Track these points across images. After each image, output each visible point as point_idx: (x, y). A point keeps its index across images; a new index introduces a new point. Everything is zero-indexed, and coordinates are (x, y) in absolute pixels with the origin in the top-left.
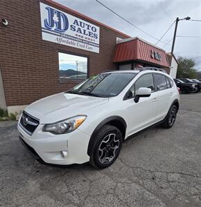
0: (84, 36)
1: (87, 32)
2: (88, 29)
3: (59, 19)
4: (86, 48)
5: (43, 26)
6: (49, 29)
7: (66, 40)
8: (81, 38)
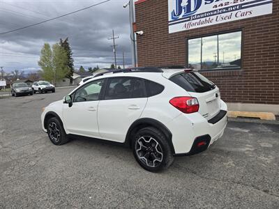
3: (189, 1)
4: (235, 16)
5: (170, 19)
6: (176, 19)
7: (199, 20)
8: (224, 7)
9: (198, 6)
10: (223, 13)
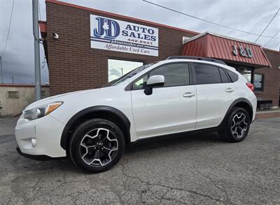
0: (139, 40)
1: (142, 36)
2: (144, 32)
3: (110, 27)
4: (141, 52)
5: (92, 35)
6: (98, 37)
7: (117, 45)
8: (134, 42)
9: (117, 34)
10: (134, 46)
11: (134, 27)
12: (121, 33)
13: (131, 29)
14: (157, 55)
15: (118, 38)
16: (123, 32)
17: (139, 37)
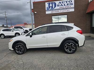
1: (66, 4)
2: (67, 2)
7: (55, 11)
8: (62, 8)
9: (55, 7)
10: (62, 9)
11: (62, 2)
12: (57, 6)
13: (61, 3)
14: (74, 11)
15: (55, 8)
16: (57, 5)
17: (64, 5)
